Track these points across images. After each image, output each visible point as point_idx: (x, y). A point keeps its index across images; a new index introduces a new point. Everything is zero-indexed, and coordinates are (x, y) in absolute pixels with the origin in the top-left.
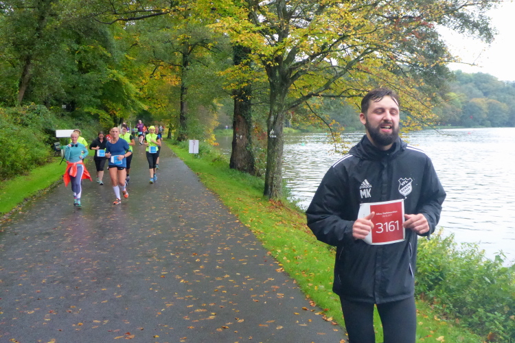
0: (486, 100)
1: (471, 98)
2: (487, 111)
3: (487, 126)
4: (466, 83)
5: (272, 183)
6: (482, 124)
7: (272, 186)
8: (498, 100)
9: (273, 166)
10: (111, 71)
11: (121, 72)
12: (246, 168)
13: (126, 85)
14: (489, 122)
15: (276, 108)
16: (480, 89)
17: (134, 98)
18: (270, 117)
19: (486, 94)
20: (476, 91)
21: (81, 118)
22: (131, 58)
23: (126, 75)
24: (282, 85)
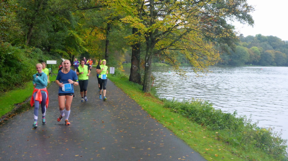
0: (274, 51)
1: (266, 50)
2: (275, 57)
3: (274, 66)
4: (264, 41)
5: (146, 85)
6: (271, 64)
7: (146, 87)
8: (281, 51)
9: (147, 79)
10: (70, 31)
11: (75, 32)
12: (136, 81)
13: (77, 39)
14: (275, 63)
15: (149, 54)
16: (271, 45)
17: (81, 46)
18: (146, 57)
19: (274, 48)
20: (269, 46)
21: (55, 55)
22: (80, 25)
23: (77, 33)
24: (152, 44)
